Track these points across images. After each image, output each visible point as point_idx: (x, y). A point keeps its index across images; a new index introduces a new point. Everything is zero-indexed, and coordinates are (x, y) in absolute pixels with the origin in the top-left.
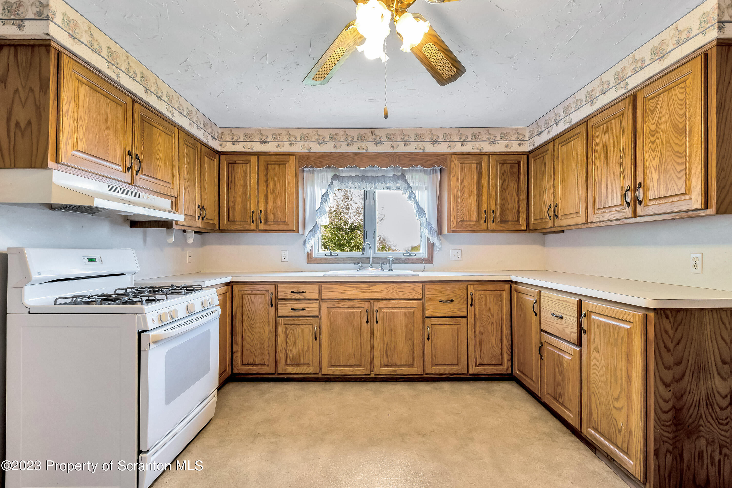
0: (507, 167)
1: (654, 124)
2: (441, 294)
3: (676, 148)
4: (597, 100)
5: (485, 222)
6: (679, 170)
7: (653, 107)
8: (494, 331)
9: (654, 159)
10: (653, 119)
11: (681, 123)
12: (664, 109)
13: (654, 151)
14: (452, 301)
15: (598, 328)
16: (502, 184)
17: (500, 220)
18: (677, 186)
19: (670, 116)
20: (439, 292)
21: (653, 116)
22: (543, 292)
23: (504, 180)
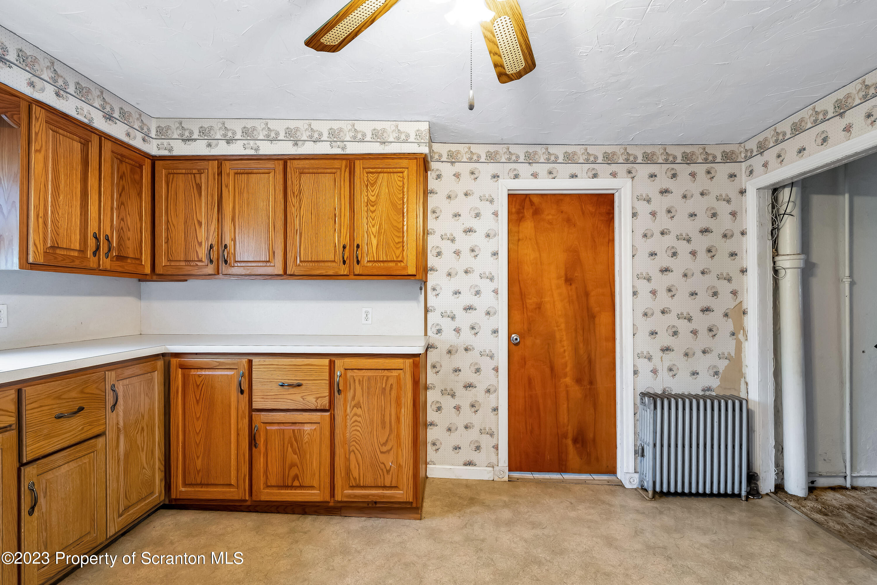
0: (124, 168)
1: (374, 196)
2: (58, 401)
3: (395, 224)
4: (303, 144)
5: (94, 254)
6: (397, 242)
7: (372, 181)
8: (144, 442)
9: (373, 226)
10: (372, 191)
11: (399, 204)
12: (384, 188)
13: (373, 220)
14: (81, 409)
15: (359, 383)
16: (120, 195)
17: (117, 254)
18: (395, 254)
19: (389, 195)
20: (54, 399)
21: (373, 189)
22: (256, 361)
23: (123, 188)
